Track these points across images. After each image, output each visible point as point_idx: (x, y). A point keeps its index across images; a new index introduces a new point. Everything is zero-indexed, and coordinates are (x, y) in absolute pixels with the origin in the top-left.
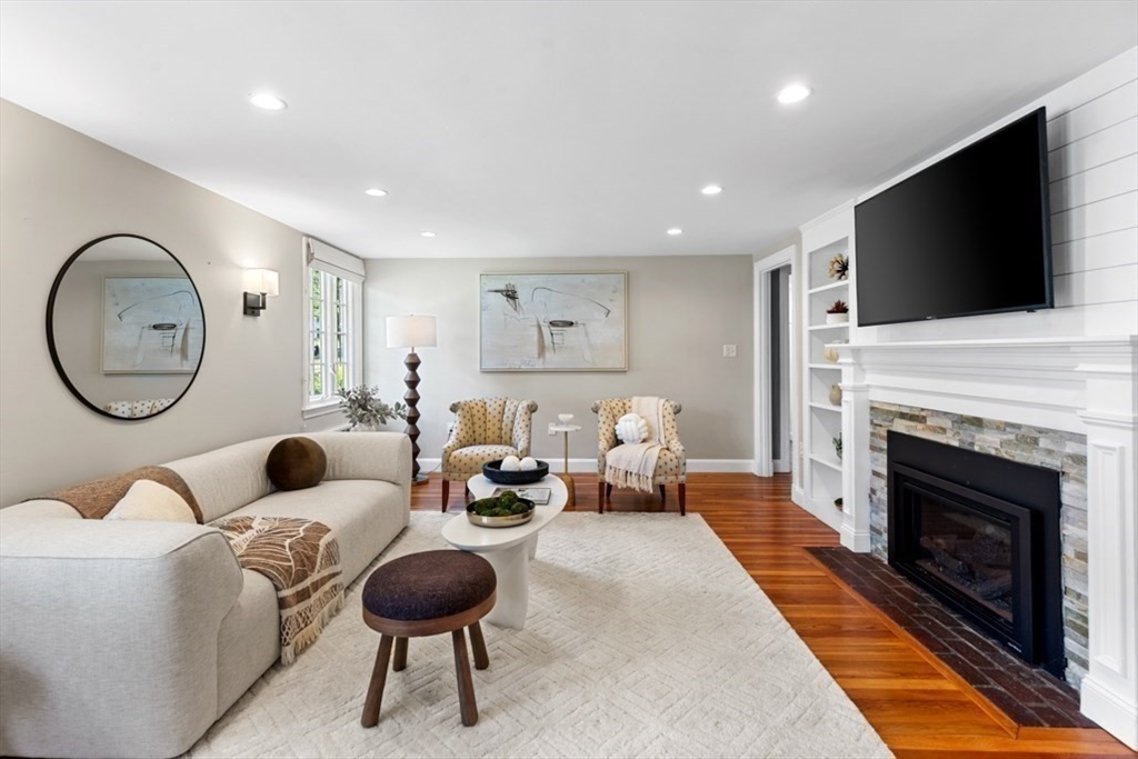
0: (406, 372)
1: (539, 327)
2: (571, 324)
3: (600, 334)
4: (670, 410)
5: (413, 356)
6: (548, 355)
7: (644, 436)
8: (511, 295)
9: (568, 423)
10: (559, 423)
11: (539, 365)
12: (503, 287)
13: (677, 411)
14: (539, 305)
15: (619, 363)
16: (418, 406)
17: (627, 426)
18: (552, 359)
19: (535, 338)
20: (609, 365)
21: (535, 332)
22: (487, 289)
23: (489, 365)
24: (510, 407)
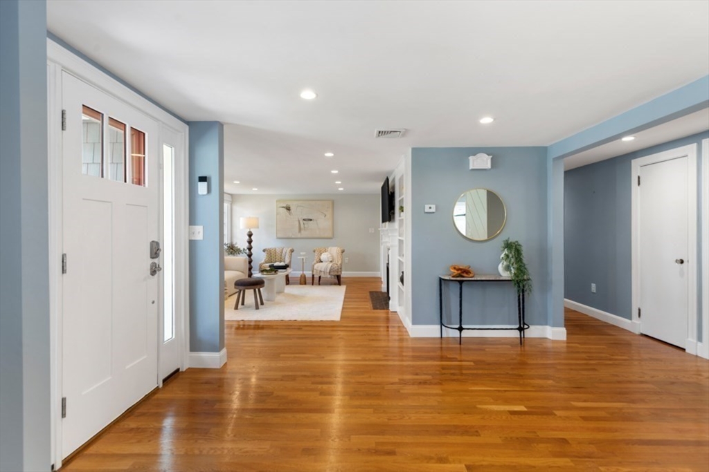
0: (247, 238)
1: (299, 221)
2: (311, 220)
3: (322, 223)
4: (340, 251)
5: (250, 232)
6: (302, 232)
7: (330, 260)
8: (288, 209)
9: (304, 256)
10: (301, 256)
11: (299, 236)
12: (285, 205)
13: (343, 252)
14: (298, 213)
15: (330, 236)
16: (252, 251)
17: (324, 256)
18: (304, 234)
19: (298, 225)
20: (326, 236)
21: (297, 223)
22: (279, 206)
23: (280, 236)
24: (285, 250)
